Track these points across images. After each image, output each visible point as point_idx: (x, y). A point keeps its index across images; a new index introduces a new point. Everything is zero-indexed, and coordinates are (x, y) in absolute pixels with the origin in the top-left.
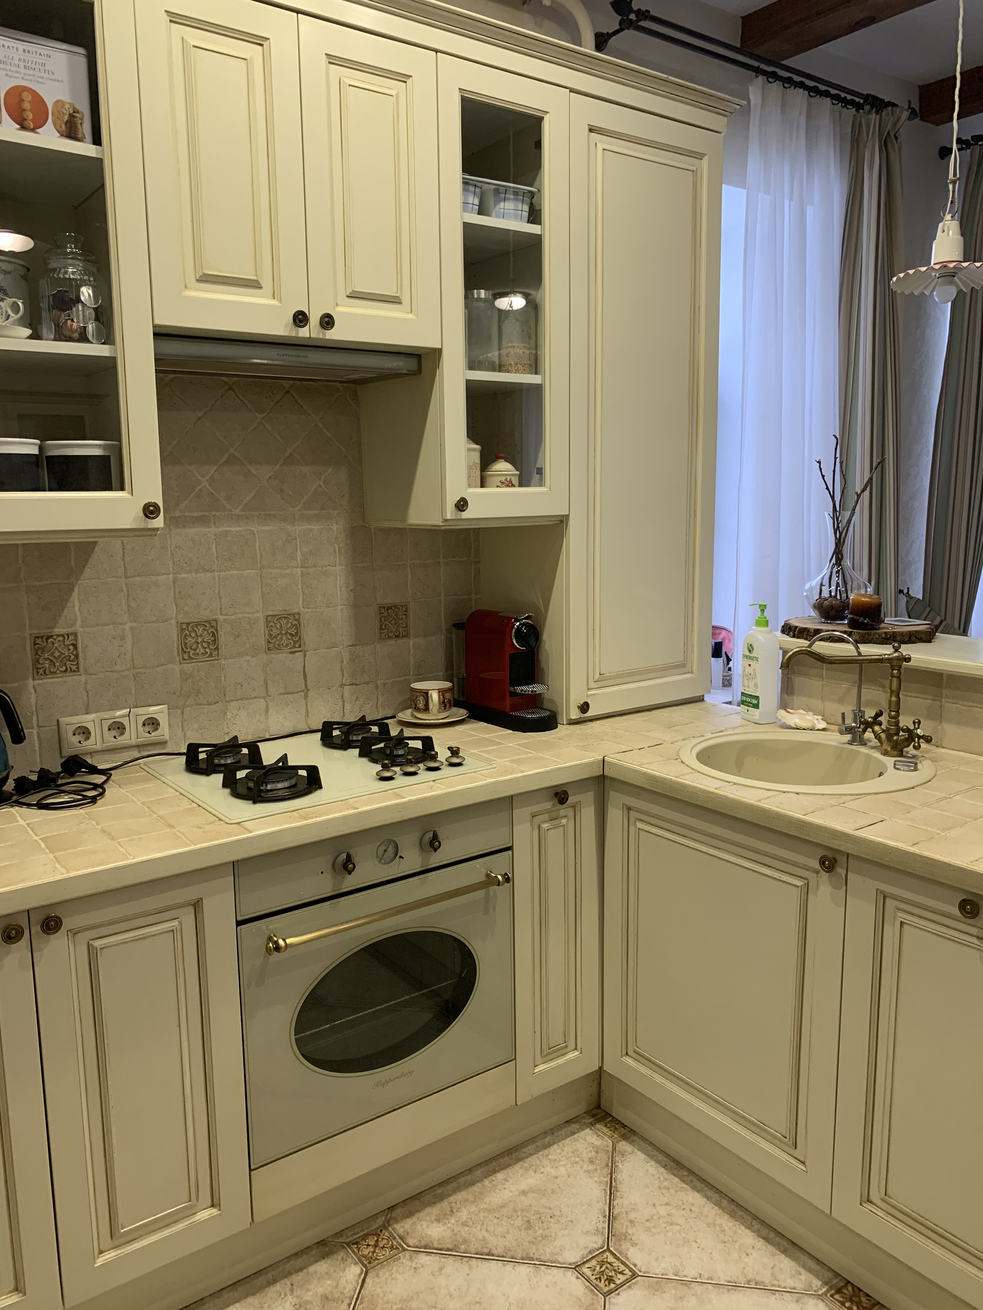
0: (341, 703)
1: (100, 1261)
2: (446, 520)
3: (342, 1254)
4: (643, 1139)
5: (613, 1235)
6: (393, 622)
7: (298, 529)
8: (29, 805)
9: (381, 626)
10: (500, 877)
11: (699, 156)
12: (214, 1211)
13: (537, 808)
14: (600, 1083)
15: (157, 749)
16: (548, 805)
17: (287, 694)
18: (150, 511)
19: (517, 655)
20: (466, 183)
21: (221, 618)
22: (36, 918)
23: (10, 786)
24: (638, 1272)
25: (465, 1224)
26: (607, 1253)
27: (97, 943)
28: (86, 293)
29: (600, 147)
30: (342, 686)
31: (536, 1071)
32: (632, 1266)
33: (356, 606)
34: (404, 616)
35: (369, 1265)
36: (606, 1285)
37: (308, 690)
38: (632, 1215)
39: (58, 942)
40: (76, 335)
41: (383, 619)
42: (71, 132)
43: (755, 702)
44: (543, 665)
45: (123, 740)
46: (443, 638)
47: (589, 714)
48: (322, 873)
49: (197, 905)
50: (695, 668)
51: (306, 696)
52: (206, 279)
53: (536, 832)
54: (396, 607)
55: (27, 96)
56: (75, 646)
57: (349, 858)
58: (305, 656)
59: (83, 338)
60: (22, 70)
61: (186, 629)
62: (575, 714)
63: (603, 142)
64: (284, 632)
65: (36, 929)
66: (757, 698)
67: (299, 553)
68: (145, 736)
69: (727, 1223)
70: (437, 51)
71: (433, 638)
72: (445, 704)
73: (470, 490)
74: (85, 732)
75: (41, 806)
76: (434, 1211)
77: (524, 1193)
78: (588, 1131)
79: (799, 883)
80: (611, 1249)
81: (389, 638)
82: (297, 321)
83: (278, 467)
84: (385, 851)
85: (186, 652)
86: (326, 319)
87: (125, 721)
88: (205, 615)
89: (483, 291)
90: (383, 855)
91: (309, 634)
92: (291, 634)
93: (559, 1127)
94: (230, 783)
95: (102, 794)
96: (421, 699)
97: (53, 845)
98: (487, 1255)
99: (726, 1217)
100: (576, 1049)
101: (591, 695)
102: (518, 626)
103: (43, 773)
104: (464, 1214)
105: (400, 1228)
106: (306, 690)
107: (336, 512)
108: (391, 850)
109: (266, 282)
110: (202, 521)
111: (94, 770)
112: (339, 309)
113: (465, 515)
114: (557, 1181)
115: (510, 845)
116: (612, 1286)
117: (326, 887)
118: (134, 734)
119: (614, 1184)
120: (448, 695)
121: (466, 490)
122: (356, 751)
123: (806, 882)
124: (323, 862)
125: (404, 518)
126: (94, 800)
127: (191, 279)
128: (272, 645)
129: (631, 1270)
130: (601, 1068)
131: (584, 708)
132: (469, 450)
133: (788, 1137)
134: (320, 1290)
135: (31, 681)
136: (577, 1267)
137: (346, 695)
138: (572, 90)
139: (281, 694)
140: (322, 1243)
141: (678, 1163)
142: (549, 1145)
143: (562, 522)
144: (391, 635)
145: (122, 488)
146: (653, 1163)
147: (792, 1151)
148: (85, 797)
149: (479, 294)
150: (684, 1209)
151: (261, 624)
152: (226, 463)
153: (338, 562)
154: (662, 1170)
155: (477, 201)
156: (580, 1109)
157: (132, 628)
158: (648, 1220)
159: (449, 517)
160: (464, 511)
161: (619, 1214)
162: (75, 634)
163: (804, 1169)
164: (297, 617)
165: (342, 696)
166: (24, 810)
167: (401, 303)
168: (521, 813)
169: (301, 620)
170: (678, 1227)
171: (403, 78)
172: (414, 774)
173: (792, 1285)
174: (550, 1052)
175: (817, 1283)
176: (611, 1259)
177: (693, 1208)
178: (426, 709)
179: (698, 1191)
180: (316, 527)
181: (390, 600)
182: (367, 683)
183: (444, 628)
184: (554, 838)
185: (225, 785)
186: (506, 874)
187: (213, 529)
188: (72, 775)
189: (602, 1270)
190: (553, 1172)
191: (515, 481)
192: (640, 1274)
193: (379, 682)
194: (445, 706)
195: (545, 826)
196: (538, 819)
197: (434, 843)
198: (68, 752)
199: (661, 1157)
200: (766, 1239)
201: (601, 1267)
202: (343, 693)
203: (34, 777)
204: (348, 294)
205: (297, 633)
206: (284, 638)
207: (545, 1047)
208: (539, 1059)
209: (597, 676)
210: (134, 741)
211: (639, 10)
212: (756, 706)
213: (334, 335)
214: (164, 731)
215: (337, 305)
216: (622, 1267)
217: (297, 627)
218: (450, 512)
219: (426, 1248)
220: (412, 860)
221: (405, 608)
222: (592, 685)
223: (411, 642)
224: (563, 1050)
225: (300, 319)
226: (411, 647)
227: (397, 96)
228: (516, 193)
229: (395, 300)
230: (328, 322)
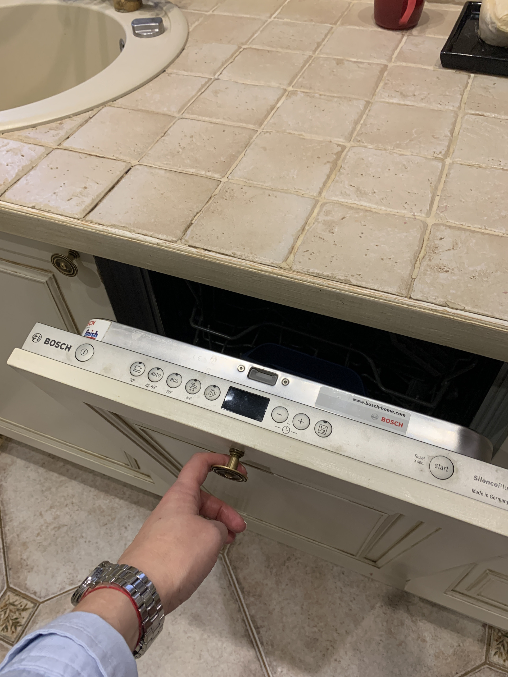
5: (10, 569)
24: (39, 599)
26: (9, 593)
32: (32, 596)
36: (13, 632)
38: (24, 536)
79: (44, 279)
80: (11, 586)
99: (102, 495)
116: (19, 629)
123: (51, 275)
129: (33, 601)
133: (129, 464)
146: (32, 466)
147: (137, 470)
150: (66, 505)
154: (41, 470)
158: (38, 534)
161: (12, 541)
170: (65, 528)
176: (12, 598)
177: (74, 500)
179: (75, 479)
189: (7, 615)
192: (41, 600)
201: (5, 613)
216: (24, 602)
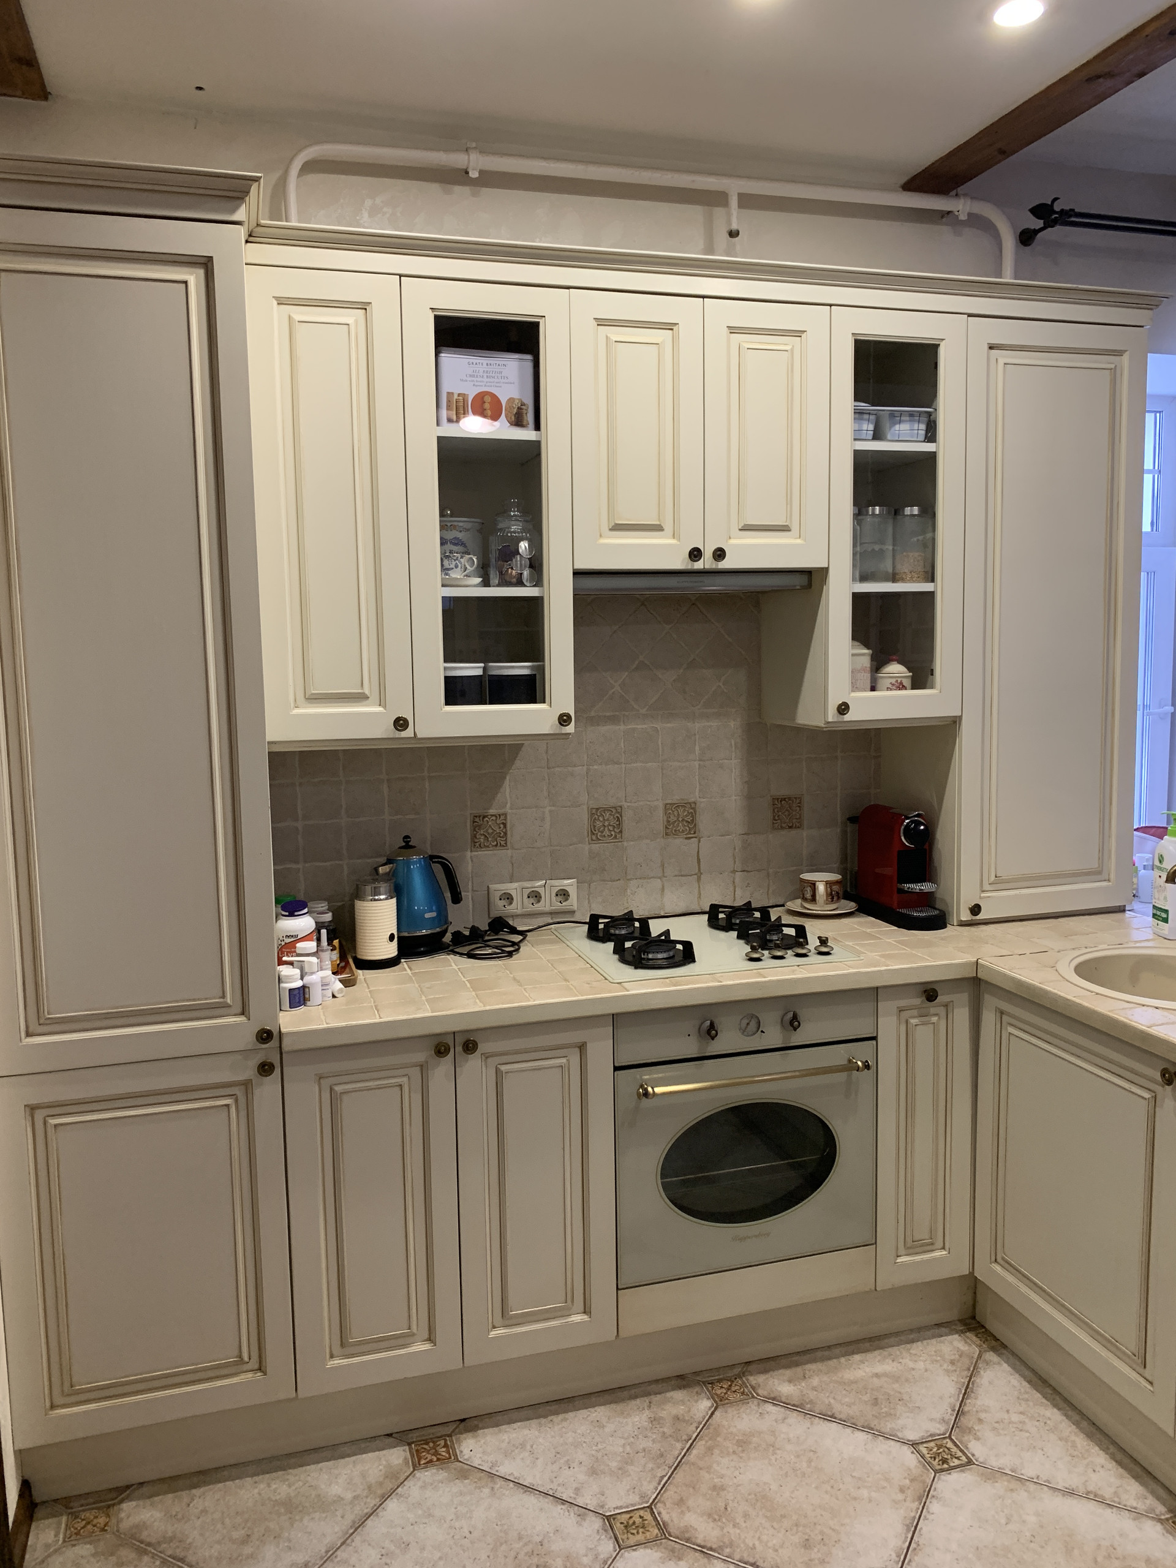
0: (732, 889)
1: (493, 1333)
2: (829, 722)
3: (697, 1389)
4: (1013, 1354)
5: (957, 1427)
6: (787, 813)
7: (697, 726)
8: (461, 954)
9: (774, 817)
10: (859, 1063)
11: (1119, 353)
12: (585, 1317)
13: (903, 1003)
14: (975, 1293)
15: (562, 917)
16: (917, 1001)
17: (682, 876)
18: (564, 719)
19: (904, 853)
20: (858, 414)
21: (625, 805)
22: (460, 1040)
23: (448, 938)
24: (974, 1461)
25: (814, 1389)
26: (948, 1440)
27: (503, 1068)
28: (523, 546)
29: (1001, 362)
30: (734, 872)
31: (898, 1261)
32: (969, 1455)
33: (750, 797)
34: (798, 808)
35: (719, 1402)
36: (939, 1465)
37: (701, 874)
38: (982, 1416)
39: (474, 1061)
40: (514, 580)
41: (776, 810)
42: (518, 421)
43: (1164, 915)
44: (936, 863)
45: (540, 907)
46: (839, 830)
47: (980, 917)
48: (689, 1035)
49: (582, 1047)
50: (1112, 876)
51: (699, 879)
52: (617, 528)
53: (903, 1028)
54: (790, 799)
55: (487, 399)
56: (505, 825)
57: (712, 1026)
58: (699, 841)
59: (520, 583)
60: (485, 379)
61: (595, 813)
62: (966, 916)
63: (1003, 357)
64: (680, 819)
65: (459, 1049)
66: (1166, 911)
67: (697, 748)
68: (557, 906)
69: (1081, 1441)
70: (831, 305)
71: (828, 830)
72: (832, 897)
73: (853, 694)
74: (509, 898)
75: (471, 956)
76: (788, 1373)
77: (877, 1375)
78: (956, 1336)
79: (1147, 1095)
80: (953, 1437)
81: (782, 828)
82: (693, 557)
83: (682, 671)
84: (748, 1024)
85: (594, 834)
86: (719, 553)
87: (541, 891)
88: (612, 802)
89: (877, 508)
90: (746, 1027)
91: (704, 822)
92: (687, 822)
93: (927, 1328)
94: (619, 950)
95: (517, 950)
96: (809, 889)
97: (476, 985)
98: (829, 1417)
99: (1082, 1436)
100: (943, 1248)
101: (985, 897)
102: (908, 823)
103: (474, 930)
104: (815, 1381)
105: (753, 1380)
106: (699, 875)
107: (734, 710)
108: (753, 1024)
109: (668, 525)
110: (613, 720)
111: (514, 931)
112: (732, 541)
113: (847, 717)
114: (913, 1373)
115: (875, 1035)
116: (945, 1466)
117: (691, 1048)
118: (548, 903)
119: (970, 1386)
120: (836, 888)
121: (849, 694)
122: (735, 933)
123: (1154, 1094)
124: (690, 1026)
125: (793, 718)
126: (510, 954)
127: (605, 528)
128: (670, 830)
129: (967, 1457)
130: (972, 1273)
131: (976, 910)
132: (853, 655)
133: (1137, 1355)
134: (674, 1411)
135: (469, 854)
136: (914, 1445)
137: (737, 880)
138: (969, 315)
139: (676, 876)
140: (681, 1377)
141: (1044, 1382)
142: (913, 1341)
143: (955, 722)
144: (784, 825)
145: (544, 702)
146: (1017, 1376)
147: (1141, 1370)
148: (503, 952)
149: (873, 510)
150: (1038, 1421)
151: (660, 813)
152: (637, 669)
153: (733, 756)
154: (1025, 1384)
155: (871, 427)
156: (953, 1315)
157: (550, 811)
158: (997, 1422)
159: (830, 720)
160: (845, 714)
161: (969, 1412)
162: (505, 815)
163: (1152, 1389)
164: (693, 806)
165: (734, 882)
166: (457, 958)
167: (790, 530)
168: (887, 1007)
169: (698, 810)
170: (1028, 1434)
171: (798, 333)
172: (782, 958)
173: (1135, 1505)
174: (915, 1247)
175: (1160, 1509)
176: (950, 1445)
177: (1048, 1422)
178: (813, 899)
179: (1059, 1409)
180: (714, 723)
181: (784, 792)
182: (759, 871)
183: (839, 821)
184: (923, 1035)
185: (615, 952)
186: (867, 1061)
187: (622, 727)
188: (497, 933)
189: (939, 1451)
190: (911, 1365)
191: (907, 683)
192: (976, 1463)
193: (771, 871)
194: (833, 898)
195: (914, 1021)
196: (905, 1014)
197: (794, 1023)
198: (495, 914)
199: (1027, 1373)
200: (1120, 1463)
201: (938, 1449)
202: (734, 879)
203: (467, 933)
204: (740, 528)
205: (693, 820)
206: (680, 824)
207: (909, 1240)
208: (902, 1250)
209: (993, 878)
210: (547, 909)
211: (1062, 210)
212: (1166, 920)
213: (725, 564)
214: (573, 902)
215: (730, 538)
216: (959, 1454)
217: (693, 814)
218: (832, 715)
219: (774, 1400)
220: (773, 1036)
221: (799, 800)
222: (986, 887)
223: (805, 833)
224: (929, 1247)
225: (695, 554)
226: (805, 838)
227: (792, 350)
228: (911, 415)
229: (785, 529)
230: (720, 554)
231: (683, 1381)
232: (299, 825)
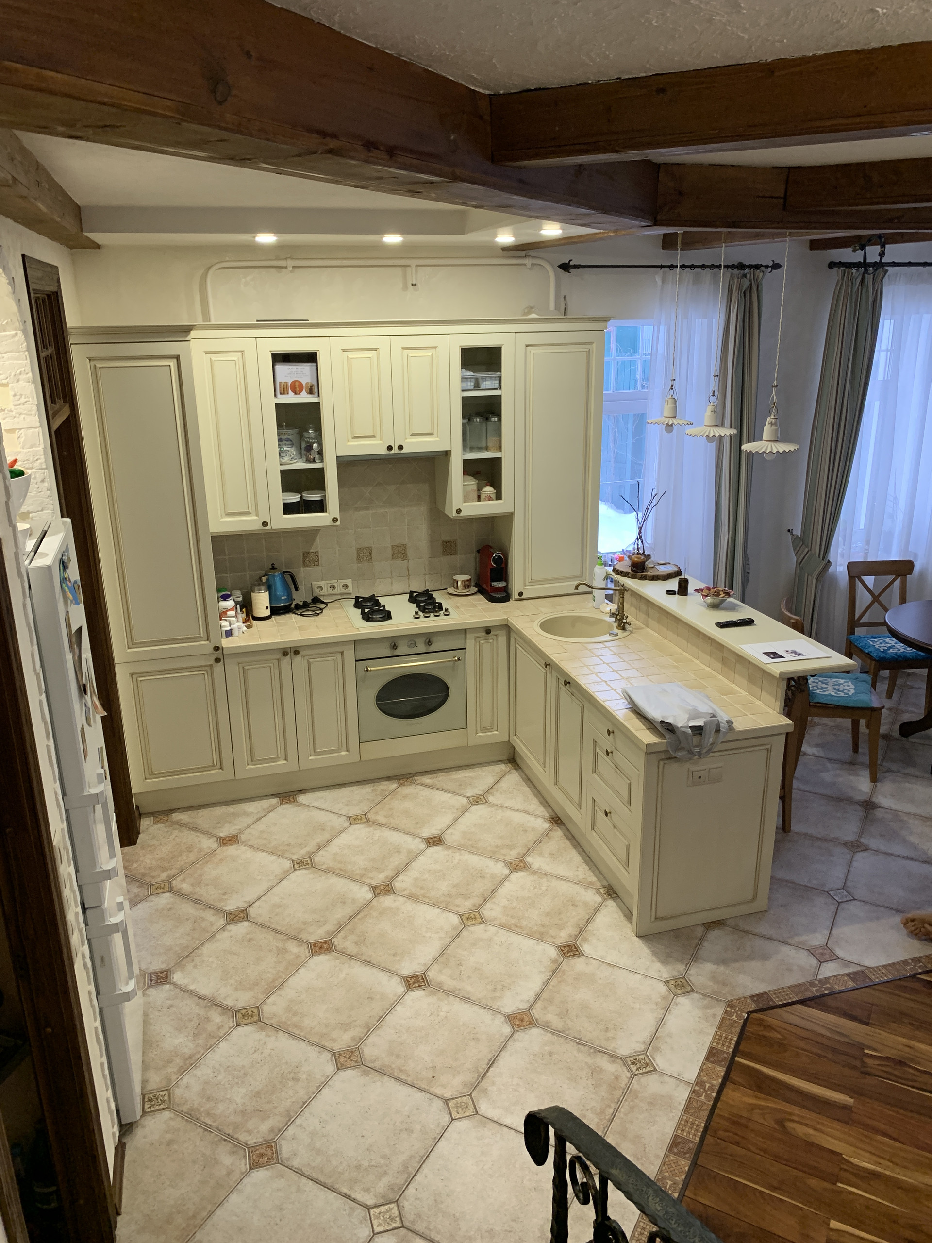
0: (424, 582)
1: (310, 758)
2: (454, 516)
3: (394, 781)
4: (522, 771)
5: (488, 792)
6: (449, 548)
7: (406, 510)
8: (297, 614)
9: (443, 550)
11: (591, 343)
12: (347, 753)
13: (477, 635)
15: (344, 596)
16: (484, 634)
17: (400, 576)
18: (335, 520)
19: (493, 569)
21: (373, 546)
22: (293, 650)
23: (293, 606)
25: (438, 781)
27: (310, 660)
28: (315, 445)
29: (532, 352)
30: (425, 574)
31: (477, 735)
33: (432, 542)
34: (455, 546)
35: (400, 785)
36: (475, 803)
38: (499, 789)
39: (298, 659)
40: (312, 460)
41: (444, 547)
42: (310, 394)
44: (508, 574)
45: (335, 591)
46: (474, 555)
47: (523, 597)
48: (385, 648)
49: (342, 653)
50: (587, 578)
51: (409, 579)
52: (355, 437)
53: (478, 644)
54: (451, 542)
55: (297, 383)
56: (318, 557)
57: (396, 644)
58: (408, 561)
59: (314, 461)
60: (296, 375)
61: (359, 550)
62: (517, 597)
63: (532, 350)
64: (399, 552)
65: (292, 653)
67: (406, 520)
68: (343, 591)
70: (449, 334)
71: (469, 556)
73: (465, 504)
74: (321, 588)
75: (301, 615)
76: (432, 776)
77: (465, 777)
78: (503, 765)
80: (484, 795)
81: (447, 555)
83: (398, 485)
84: (411, 643)
85: (359, 559)
87: (335, 585)
88: (366, 545)
89: (478, 418)
90: (410, 645)
91: (410, 553)
92: (402, 553)
93: (493, 762)
94: (363, 613)
95: (322, 612)
96: (455, 583)
97: (300, 628)
98: (440, 789)
99: (532, 796)
100: (496, 730)
101: (525, 589)
102: (494, 556)
103: (305, 602)
104: (440, 779)
105: (416, 778)
106: (409, 576)
107: (423, 503)
108: (413, 643)
109: (378, 435)
110: (367, 509)
111: (323, 602)
112: (406, 441)
113: (461, 514)
114: (480, 776)
115: (465, 647)
116: (477, 803)
117: (387, 652)
118: (339, 589)
119: (500, 780)
120: (468, 582)
121: (463, 503)
122: (415, 605)
123: (545, 671)
124: (387, 644)
125: (443, 511)
126: (318, 614)
127: (350, 437)
128: (394, 557)
129: (486, 801)
130: (509, 741)
131: (521, 594)
133: (543, 764)
134: (382, 787)
135: (302, 569)
136: (468, 797)
137: (427, 578)
138: (516, 332)
139: (397, 577)
140: (389, 777)
141: (529, 779)
143: (511, 514)
145: (326, 512)
146: (519, 777)
147: (544, 769)
148: (316, 613)
149: (476, 420)
150: (518, 790)
151: (390, 549)
152: (376, 485)
153: (424, 523)
154: (521, 780)
155: (471, 383)
156: (505, 758)
157: (339, 550)
158: (503, 791)
161: (494, 788)
162: (318, 552)
164: (405, 546)
166: (296, 615)
167: (433, 434)
168: (470, 636)
169: (407, 547)
170: (512, 794)
171: (434, 348)
172: (429, 617)
173: (539, 814)
174: (484, 729)
176: (482, 797)
177: (522, 791)
178: (457, 588)
180: (414, 509)
181: (448, 538)
182: (436, 573)
183: (473, 551)
184: (486, 647)
185: (361, 614)
186: (461, 658)
187: (371, 512)
188: (315, 603)
189: (477, 799)
190: (480, 773)
192: (489, 802)
193: (442, 574)
194: (465, 588)
195: (482, 642)
196: (478, 639)
197: (429, 643)
198: (315, 595)
199: (523, 776)
200: (541, 803)
202: (423, 579)
203: (301, 603)
204: (410, 435)
205: (405, 552)
206: (399, 554)
207: (482, 727)
208: (479, 730)
209: (530, 581)
210: (339, 592)
211: (575, 265)
213: (403, 451)
214: (350, 589)
215: (406, 439)
217: (405, 549)
218: (454, 514)
219: (422, 784)
220: (421, 648)
221: (455, 542)
222: (527, 584)
223: (458, 557)
224: (491, 730)
225: (390, 448)
226: (457, 559)
227: (432, 355)
228: (491, 378)
229: (431, 434)
230: (401, 447)
231: (388, 778)
232: (227, 557)
